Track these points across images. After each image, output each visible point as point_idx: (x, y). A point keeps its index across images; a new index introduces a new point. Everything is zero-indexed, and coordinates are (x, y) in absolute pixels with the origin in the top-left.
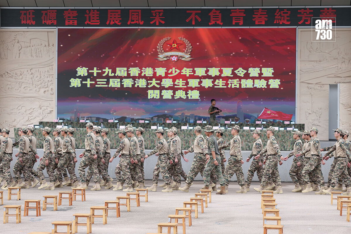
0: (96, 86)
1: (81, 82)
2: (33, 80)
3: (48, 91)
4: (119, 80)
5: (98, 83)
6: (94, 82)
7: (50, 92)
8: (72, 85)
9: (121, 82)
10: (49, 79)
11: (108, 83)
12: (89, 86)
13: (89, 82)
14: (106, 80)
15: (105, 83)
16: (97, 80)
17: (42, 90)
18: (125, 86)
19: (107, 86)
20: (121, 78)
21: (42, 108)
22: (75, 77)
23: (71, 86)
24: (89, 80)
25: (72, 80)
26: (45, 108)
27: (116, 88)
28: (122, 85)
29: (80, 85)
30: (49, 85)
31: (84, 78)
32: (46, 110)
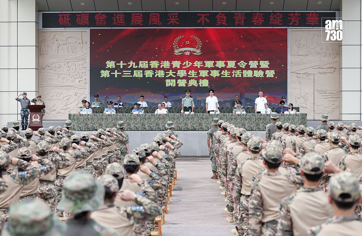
0: (123, 76)
1: (110, 73)
2: (70, 71)
3: (82, 80)
4: (141, 71)
5: (124, 74)
6: (120, 73)
7: (84, 81)
8: (102, 75)
9: (143, 73)
10: (82, 71)
11: (132, 74)
12: (116, 76)
13: (116, 73)
14: (131, 71)
15: (130, 74)
16: (123, 71)
17: (78, 80)
18: (146, 76)
19: (131, 76)
20: (143, 70)
21: (78, 95)
22: (105, 69)
23: (101, 77)
24: (116, 71)
25: (102, 71)
26: (80, 95)
27: (139, 77)
28: (144, 76)
29: (109, 76)
30: (83, 76)
31: (112, 70)
32: (81, 97)
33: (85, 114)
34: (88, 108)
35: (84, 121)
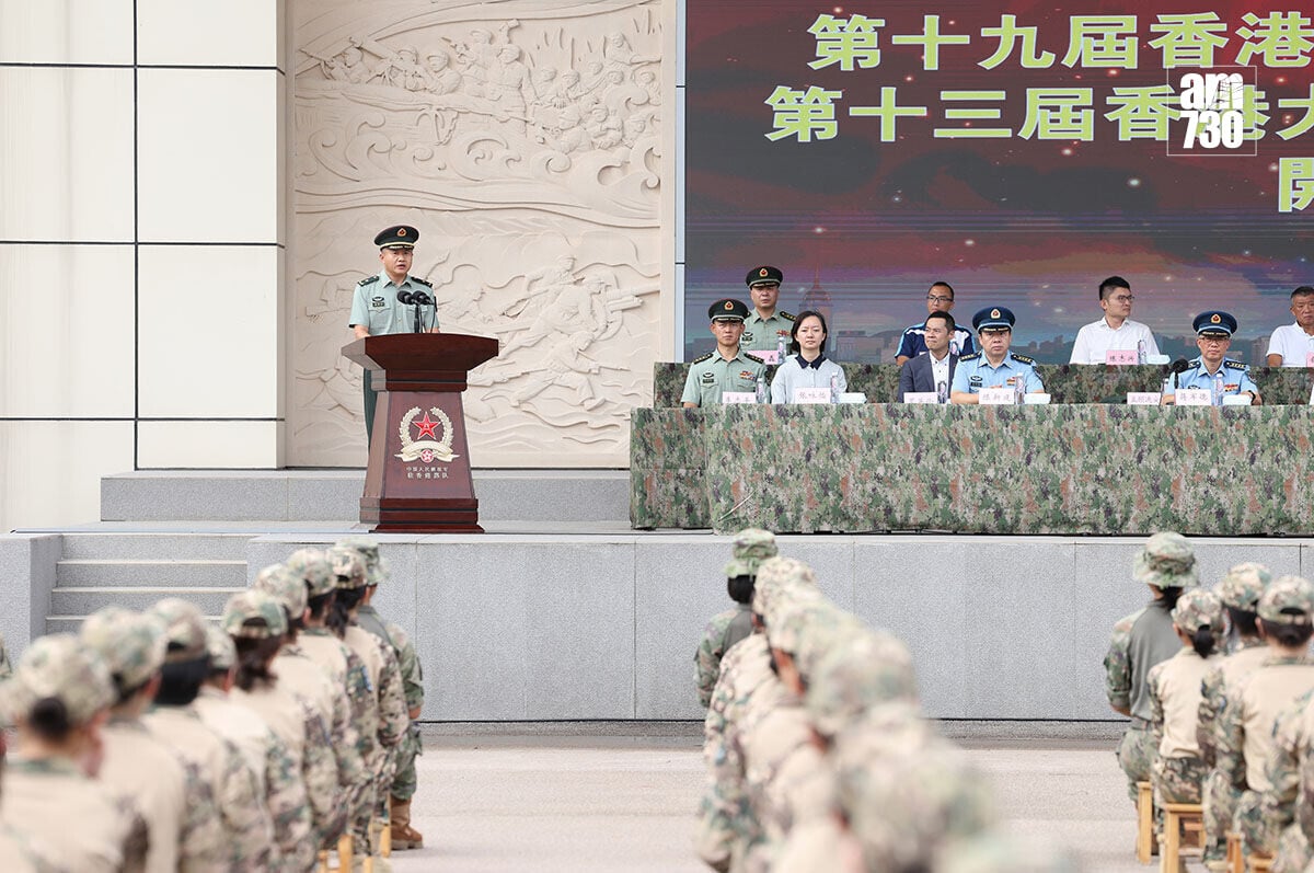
0: (939, 133)
1: (841, 108)
2: (528, 93)
3: (624, 165)
4: (1086, 95)
5: (950, 114)
6: (922, 111)
7: (638, 170)
8: (783, 128)
9: (1100, 107)
10: (628, 89)
11: (1014, 113)
12: (888, 134)
13: (888, 111)
14: (1000, 95)
15: (995, 114)
16: (946, 96)
17: (589, 163)
18: (1125, 135)
19: (1007, 133)
20: (1102, 82)
21: (589, 276)
22: (802, 79)
23: (772, 137)
24: (889, 94)
25: (780, 98)
26: (605, 274)
27: (1068, 143)
28: (1105, 129)
29: (830, 131)
30: (629, 133)
31: (856, 86)
32: (613, 292)
33: (816, 407)
34: (816, 364)
35: (808, 457)
